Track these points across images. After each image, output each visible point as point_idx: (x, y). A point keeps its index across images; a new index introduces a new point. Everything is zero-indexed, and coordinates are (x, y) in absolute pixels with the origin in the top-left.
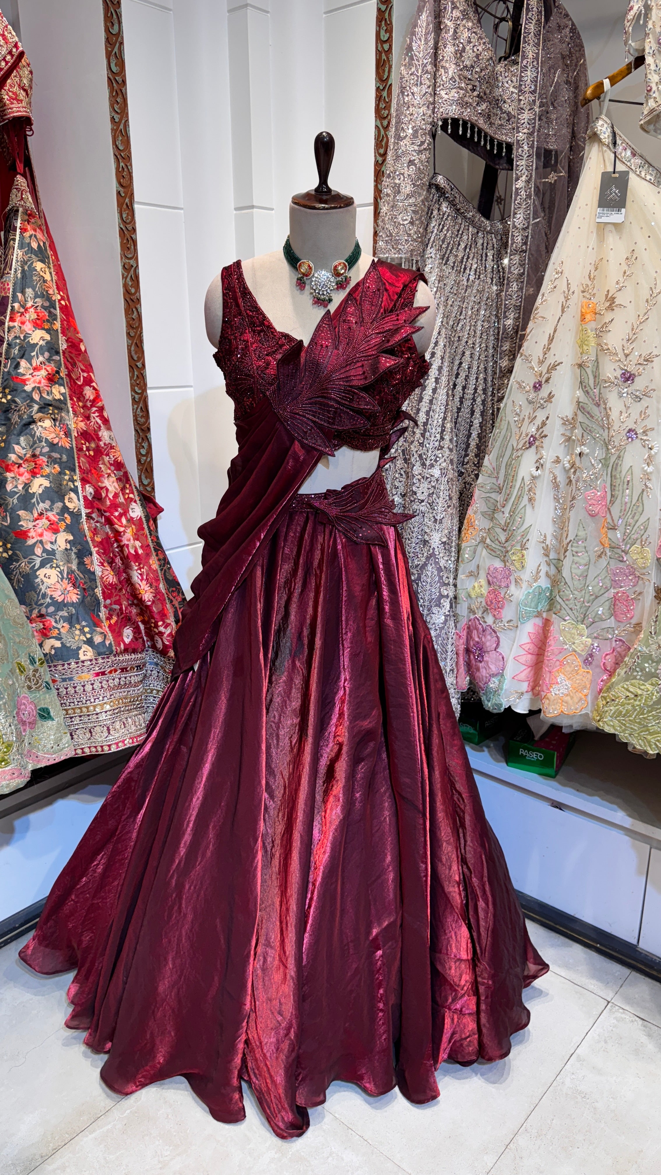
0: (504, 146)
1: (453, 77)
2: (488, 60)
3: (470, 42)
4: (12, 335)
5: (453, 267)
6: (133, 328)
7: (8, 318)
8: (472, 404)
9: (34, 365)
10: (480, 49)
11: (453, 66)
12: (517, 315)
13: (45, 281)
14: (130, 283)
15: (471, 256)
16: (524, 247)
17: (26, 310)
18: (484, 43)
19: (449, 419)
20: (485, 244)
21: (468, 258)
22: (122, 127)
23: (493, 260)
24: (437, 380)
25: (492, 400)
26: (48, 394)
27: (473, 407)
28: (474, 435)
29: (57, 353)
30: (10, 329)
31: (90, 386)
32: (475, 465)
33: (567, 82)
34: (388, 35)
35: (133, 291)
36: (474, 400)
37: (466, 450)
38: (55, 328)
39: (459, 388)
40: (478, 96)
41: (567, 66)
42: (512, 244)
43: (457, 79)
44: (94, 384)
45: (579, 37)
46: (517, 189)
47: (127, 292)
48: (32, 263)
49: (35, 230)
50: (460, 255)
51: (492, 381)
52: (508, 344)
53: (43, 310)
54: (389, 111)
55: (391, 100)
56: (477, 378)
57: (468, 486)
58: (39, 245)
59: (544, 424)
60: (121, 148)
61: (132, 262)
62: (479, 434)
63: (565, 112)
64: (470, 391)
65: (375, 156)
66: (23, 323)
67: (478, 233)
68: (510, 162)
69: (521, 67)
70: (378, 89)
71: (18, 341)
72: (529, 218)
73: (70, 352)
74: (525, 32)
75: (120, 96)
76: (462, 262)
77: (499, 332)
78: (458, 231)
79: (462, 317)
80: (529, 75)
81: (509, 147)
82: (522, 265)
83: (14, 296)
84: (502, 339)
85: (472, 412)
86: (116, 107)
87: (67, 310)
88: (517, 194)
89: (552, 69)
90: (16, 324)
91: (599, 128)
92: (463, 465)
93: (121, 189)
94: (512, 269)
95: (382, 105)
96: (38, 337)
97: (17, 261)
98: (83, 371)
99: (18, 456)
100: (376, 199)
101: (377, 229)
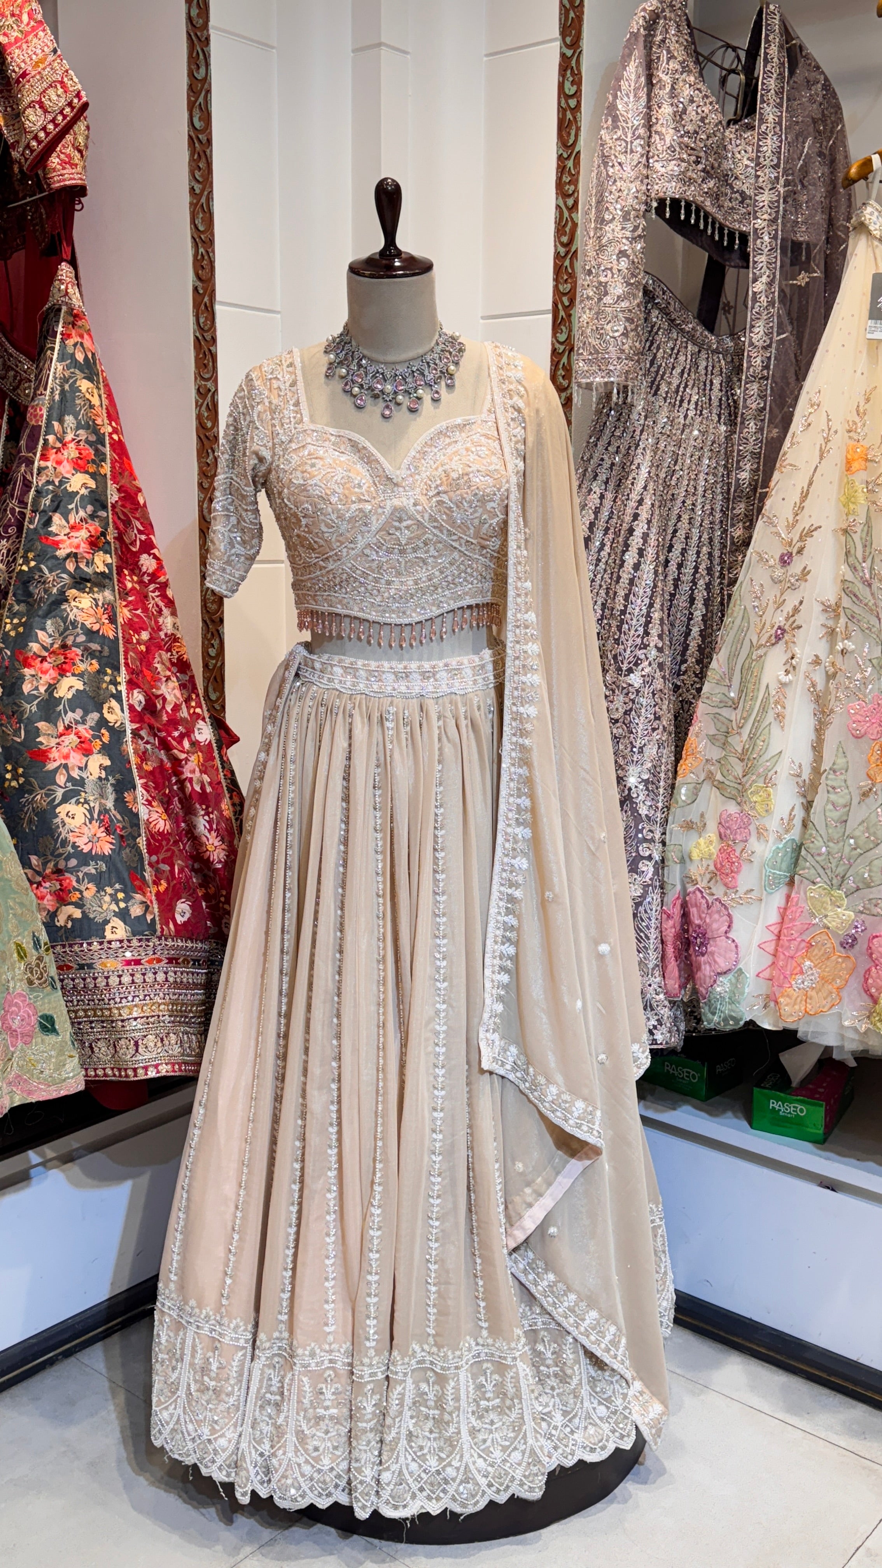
0: (737, 236)
1: (671, 146)
2: (716, 125)
3: (692, 101)
4: (43, 479)
5: (665, 399)
6: (207, 477)
7: (38, 455)
8: (691, 589)
9: (72, 522)
10: (707, 111)
11: (671, 132)
12: (755, 466)
13: (92, 407)
14: (206, 414)
15: (690, 383)
16: (765, 372)
17: (64, 445)
18: (711, 103)
19: (657, 606)
20: (710, 368)
21: (686, 386)
22: (203, 201)
23: (721, 390)
24: (641, 553)
25: (721, 583)
26: (87, 563)
27: (693, 593)
28: (695, 632)
29: (104, 507)
30: (40, 470)
31: (149, 554)
32: (696, 675)
33: (821, 154)
34: (574, 88)
35: (209, 424)
36: (694, 582)
37: (683, 654)
38: (102, 471)
39: (673, 567)
40: (704, 170)
41: (820, 132)
42: (748, 368)
43: (677, 149)
44: (155, 551)
45: (835, 96)
46: (755, 293)
47: (201, 426)
48: (76, 381)
49: (82, 336)
50: (675, 382)
51: (720, 557)
52: (742, 505)
53: (87, 446)
54: (576, 186)
55: (578, 172)
56: (698, 553)
57: (685, 706)
58: (86, 356)
59: (796, 610)
60: (202, 229)
61: (209, 384)
62: (701, 631)
63: (819, 193)
64: (688, 570)
65: (555, 246)
66: (59, 463)
67: (699, 351)
68: (745, 257)
69: (759, 134)
70: (560, 157)
71: (51, 487)
72: (772, 333)
73: (123, 506)
74: (763, 89)
75: (204, 160)
76: (677, 392)
77: (729, 490)
78: (673, 349)
79: (677, 468)
80: (769, 145)
81: (744, 237)
82: (763, 397)
83: (49, 424)
84: (734, 498)
85: (692, 600)
86: (198, 174)
87: (120, 448)
88: (755, 300)
89: (801, 137)
90: (49, 464)
91: (868, 216)
92: (678, 675)
93: (198, 284)
94: (749, 401)
95: (566, 178)
96: (79, 483)
97: (55, 378)
98: (140, 533)
99: (42, 645)
100: (555, 304)
101: (557, 345)
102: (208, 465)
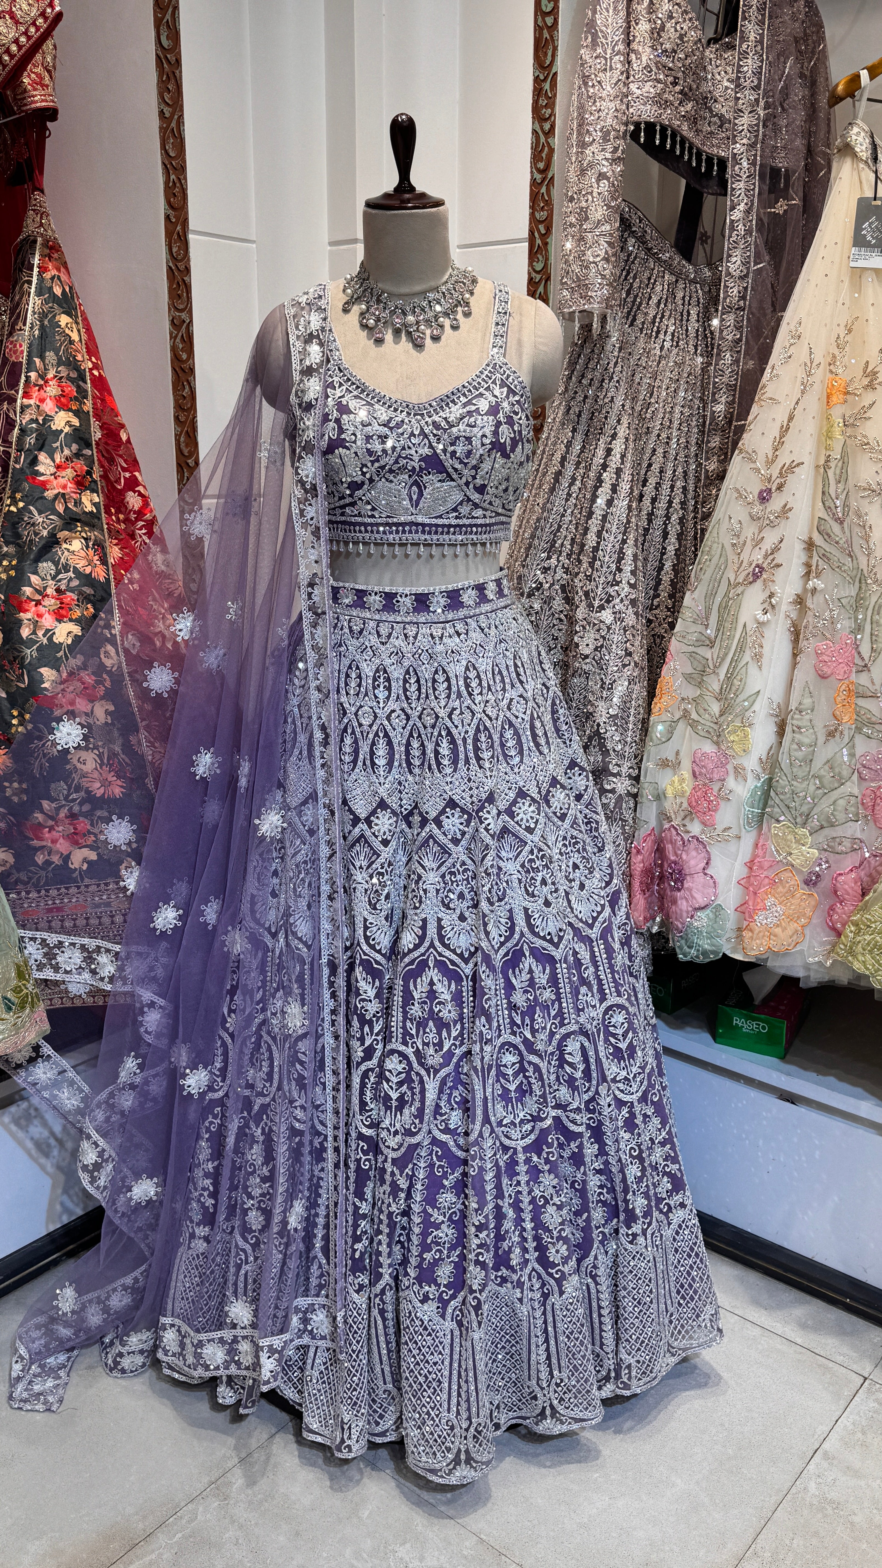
0: (715, 161)
1: (648, 66)
2: (696, 43)
3: (671, 17)
4: (27, 417)
5: (641, 330)
6: (183, 410)
7: (21, 392)
8: (664, 523)
9: (58, 461)
10: (685, 28)
11: (648, 50)
12: (731, 398)
13: (71, 342)
14: (181, 346)
15: (667, 314)
16: (742, 303)
17: (46, 382)
18: (690, 19)
19: (631, 542)
20: (687, 298)
21: (663, 316)
22: (173, 124)
23: (698, 321)
24: (614, 489)
25: (695, 517)
26: (76, 503)
27: (666, 528)
28: (668, 565)
29: (88, 445)
30: (23, 408)
31: (135, 492)
32: (669, 610)
33: (802, 75)
34: (552, 4)
35: (184, 356)
36: (668, 517)
37: (656, 588)
38: (85, 408)
39: (647, 502)
40: (681, 92)
41: (800, 52)
42: (725, 299)
43: (654, 69)
44: (140, 488)
45: (817, 13)
46: (732, 221)
47: (176, 358)
48: (54, 316)
49: (59, 270)
50: (652, 313)
51: (695, 491)
52: (717, 439)
53: (69, 383)
54: (553, 109)
55: (555, 95)
56: (672, 487)
57: (658, 641)
58: (64, 290)
59: (776, 549)
60: (172, 154)
61: (184, 315)
62: (674, 565)
63: (799, 116)
64: (662, 504)
65: (532, 172)
66: (42, 401)
67: (677, 281)
68: (723, 185)
69: (740, 53)
70: (536, 79)
71: (34, 425)
72: (749, 263)
73: (106, 443)
74: (744, 5)
75: (173, 82)
76: (654, 322)
77: (704, 422)
78: (649, 279)
79: (653, 400)
80: (750, 65)
81: (723, 163)
82: (739, 328)
83: (30, 361)
84: (709, 431)
85: (665, 535)
86: (167, 97)
87: (101, 383)
88: (732, 228)
89: (782, 55)
90: (32, 402)
91: (853, 137)
92: (651, 609)
93: (170, 212)
94: (725, 333)
95: (543, 102)
96: (62, 421)
97: (34, 313)
98: (124, 470)
99: (36, 590)
100: (531, 232)
101: (534, 275)
102: (184, 397)
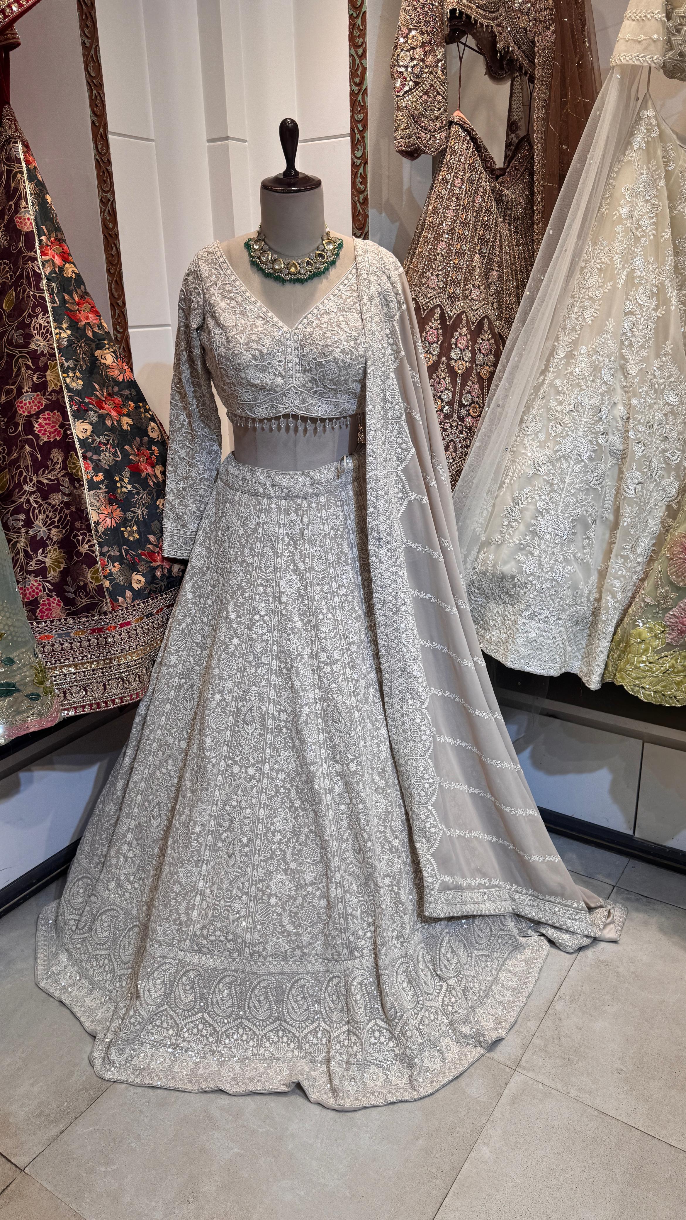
4: (48, 270)
6: (113, 265)
7: (39, 252)
9: (76, 299)
14: (108, 218)
17: (52, 243)
22: (92, 52)
26: (99, 327)
30: (43, 264)
35: (111, 226)
47: (105, 227)
48: (44, 196)
54: (364, 39)
55: (365, 28)
60: (93, 75)
61: (109, 195)
65: (350, 85)
66: (52, 258)
70: (351, 17)
71: (53, 275)
75: (90, 19)
83: (39, 230)
86: (86, 31)
90: (49, 258)
93: (95, 118)
95: (356, 33)
96: (69, 271)
97: (31, 194)
100: (352, 129)
101: (355, 160)
102: (113, 256)
